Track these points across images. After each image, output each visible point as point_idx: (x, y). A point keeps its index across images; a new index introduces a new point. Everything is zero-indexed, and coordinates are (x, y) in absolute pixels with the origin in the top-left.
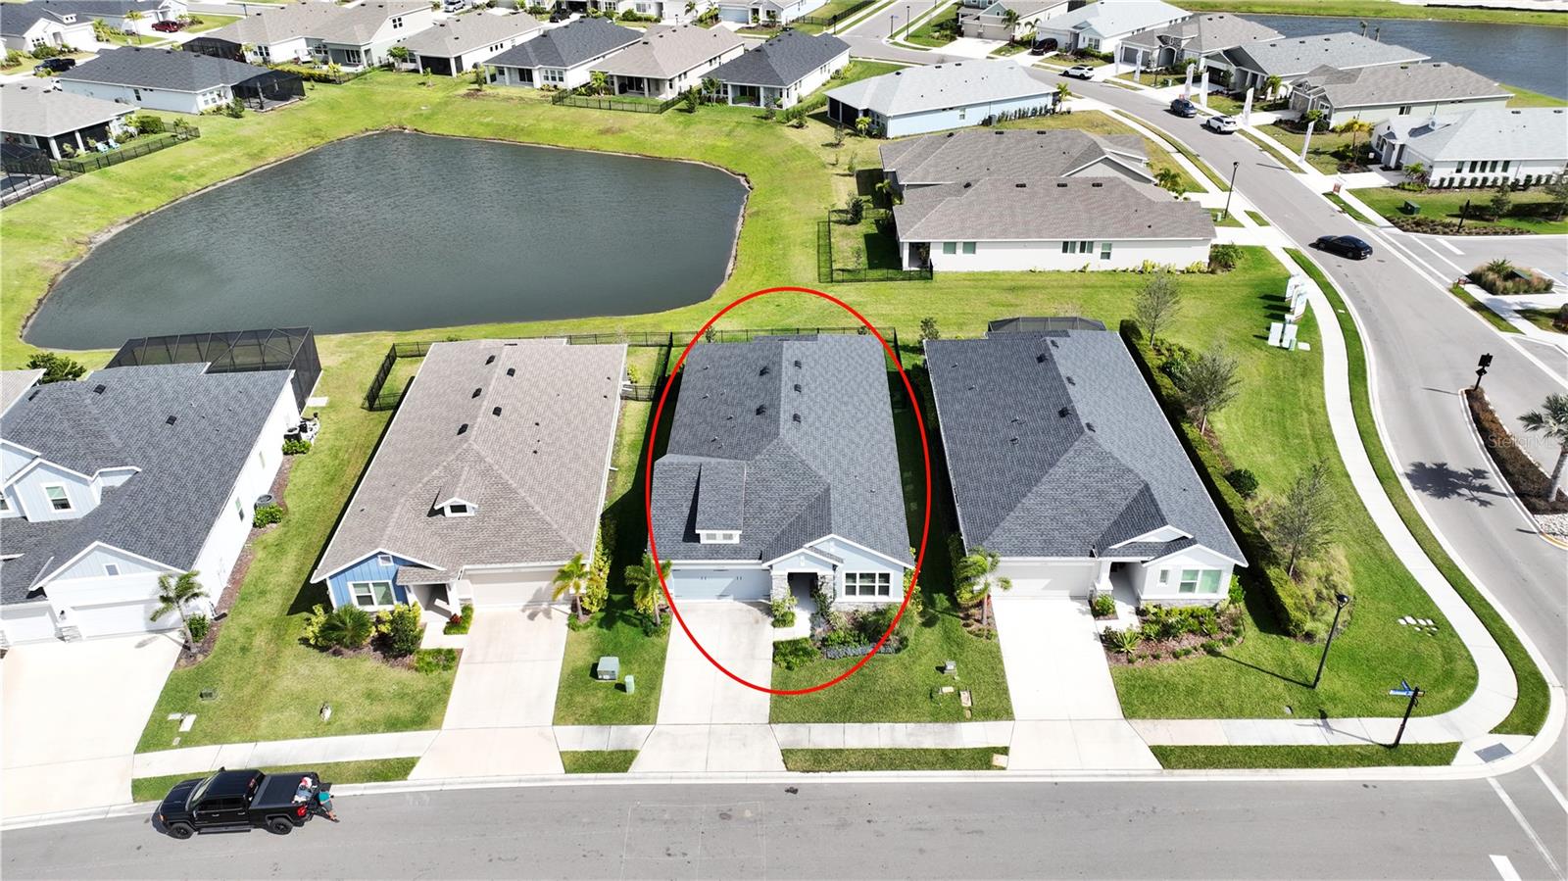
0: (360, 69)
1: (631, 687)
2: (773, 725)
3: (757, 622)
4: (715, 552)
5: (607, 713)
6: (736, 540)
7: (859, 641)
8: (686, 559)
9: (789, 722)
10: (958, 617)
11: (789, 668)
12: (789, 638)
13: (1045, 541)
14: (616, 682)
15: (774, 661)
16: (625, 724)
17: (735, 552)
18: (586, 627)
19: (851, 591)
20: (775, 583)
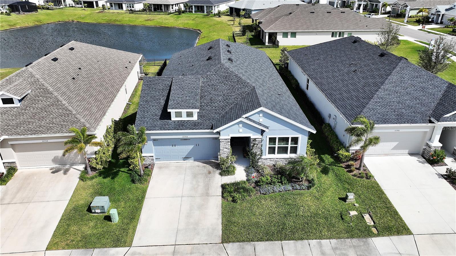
0: (61, 7)
1: (116, 218)
2: (225, 244)
3: (210, 173)
4: (181, 125)
5: (93, 239)
6: (195, 118)
7: (281, 182)
8: (161, 130)
9: (238, 241)
10: (342, 167)
11: (234, 201)
12: (233, 182)
13: (398, 115)
14: (106, 214)
15: (223, 197)
16: (106, 247)
17: (194, 125)
18: (92, 178)
19: (272, 151)
20: (222, 145)
